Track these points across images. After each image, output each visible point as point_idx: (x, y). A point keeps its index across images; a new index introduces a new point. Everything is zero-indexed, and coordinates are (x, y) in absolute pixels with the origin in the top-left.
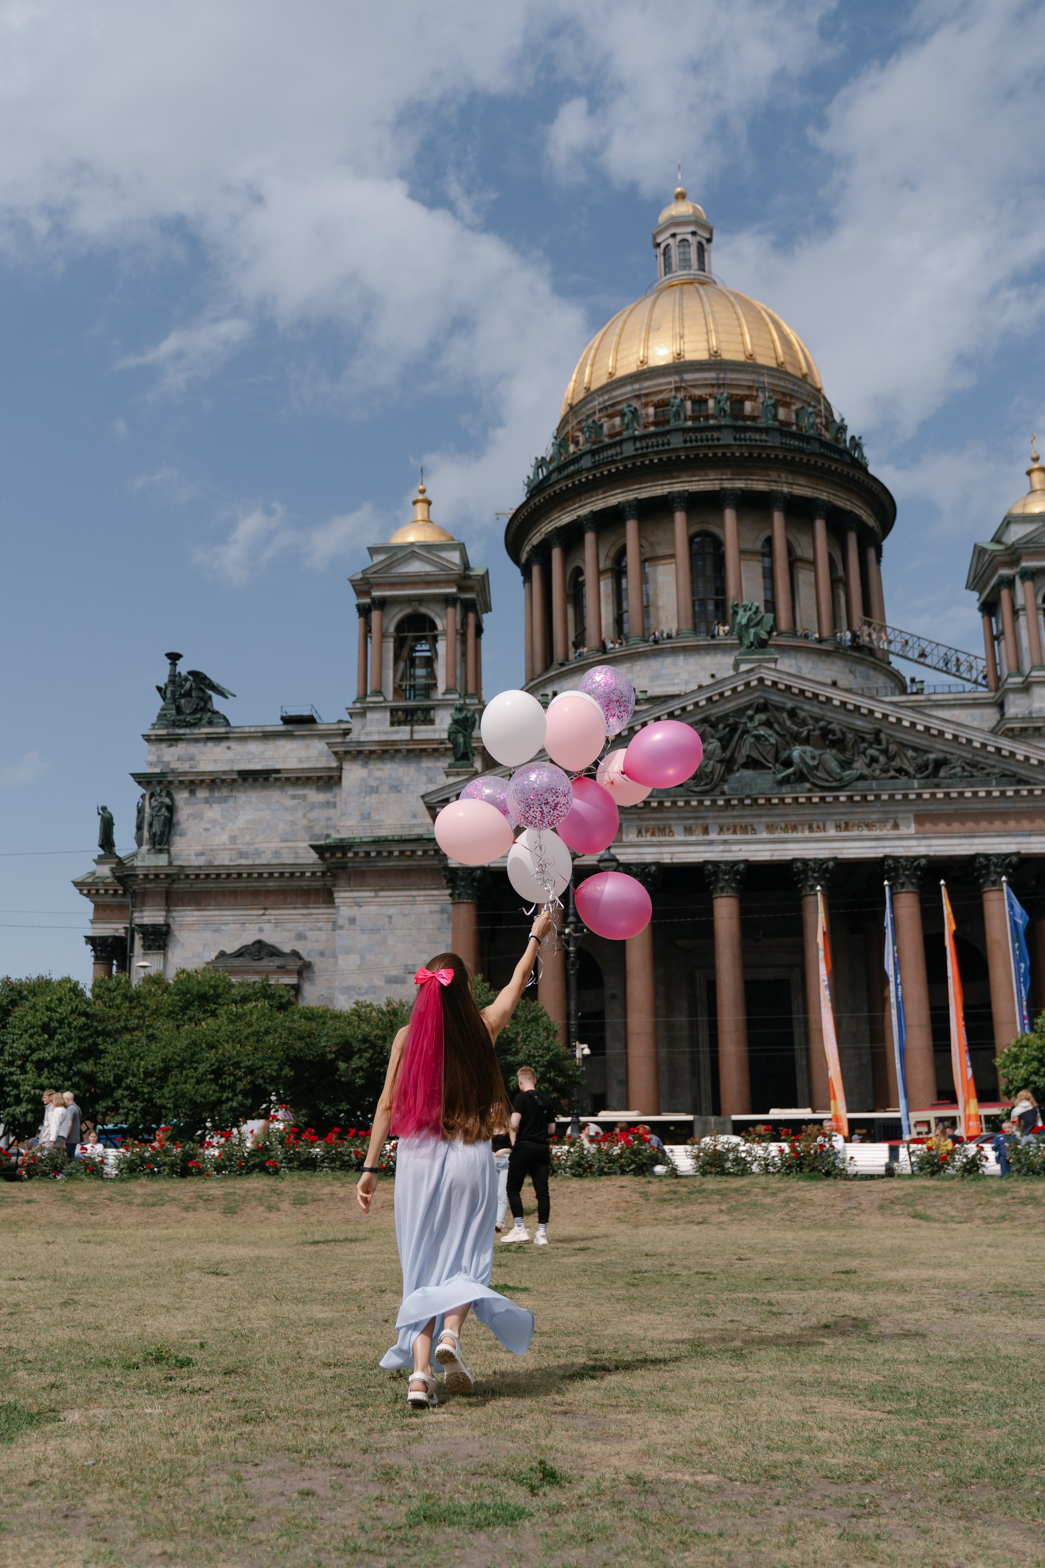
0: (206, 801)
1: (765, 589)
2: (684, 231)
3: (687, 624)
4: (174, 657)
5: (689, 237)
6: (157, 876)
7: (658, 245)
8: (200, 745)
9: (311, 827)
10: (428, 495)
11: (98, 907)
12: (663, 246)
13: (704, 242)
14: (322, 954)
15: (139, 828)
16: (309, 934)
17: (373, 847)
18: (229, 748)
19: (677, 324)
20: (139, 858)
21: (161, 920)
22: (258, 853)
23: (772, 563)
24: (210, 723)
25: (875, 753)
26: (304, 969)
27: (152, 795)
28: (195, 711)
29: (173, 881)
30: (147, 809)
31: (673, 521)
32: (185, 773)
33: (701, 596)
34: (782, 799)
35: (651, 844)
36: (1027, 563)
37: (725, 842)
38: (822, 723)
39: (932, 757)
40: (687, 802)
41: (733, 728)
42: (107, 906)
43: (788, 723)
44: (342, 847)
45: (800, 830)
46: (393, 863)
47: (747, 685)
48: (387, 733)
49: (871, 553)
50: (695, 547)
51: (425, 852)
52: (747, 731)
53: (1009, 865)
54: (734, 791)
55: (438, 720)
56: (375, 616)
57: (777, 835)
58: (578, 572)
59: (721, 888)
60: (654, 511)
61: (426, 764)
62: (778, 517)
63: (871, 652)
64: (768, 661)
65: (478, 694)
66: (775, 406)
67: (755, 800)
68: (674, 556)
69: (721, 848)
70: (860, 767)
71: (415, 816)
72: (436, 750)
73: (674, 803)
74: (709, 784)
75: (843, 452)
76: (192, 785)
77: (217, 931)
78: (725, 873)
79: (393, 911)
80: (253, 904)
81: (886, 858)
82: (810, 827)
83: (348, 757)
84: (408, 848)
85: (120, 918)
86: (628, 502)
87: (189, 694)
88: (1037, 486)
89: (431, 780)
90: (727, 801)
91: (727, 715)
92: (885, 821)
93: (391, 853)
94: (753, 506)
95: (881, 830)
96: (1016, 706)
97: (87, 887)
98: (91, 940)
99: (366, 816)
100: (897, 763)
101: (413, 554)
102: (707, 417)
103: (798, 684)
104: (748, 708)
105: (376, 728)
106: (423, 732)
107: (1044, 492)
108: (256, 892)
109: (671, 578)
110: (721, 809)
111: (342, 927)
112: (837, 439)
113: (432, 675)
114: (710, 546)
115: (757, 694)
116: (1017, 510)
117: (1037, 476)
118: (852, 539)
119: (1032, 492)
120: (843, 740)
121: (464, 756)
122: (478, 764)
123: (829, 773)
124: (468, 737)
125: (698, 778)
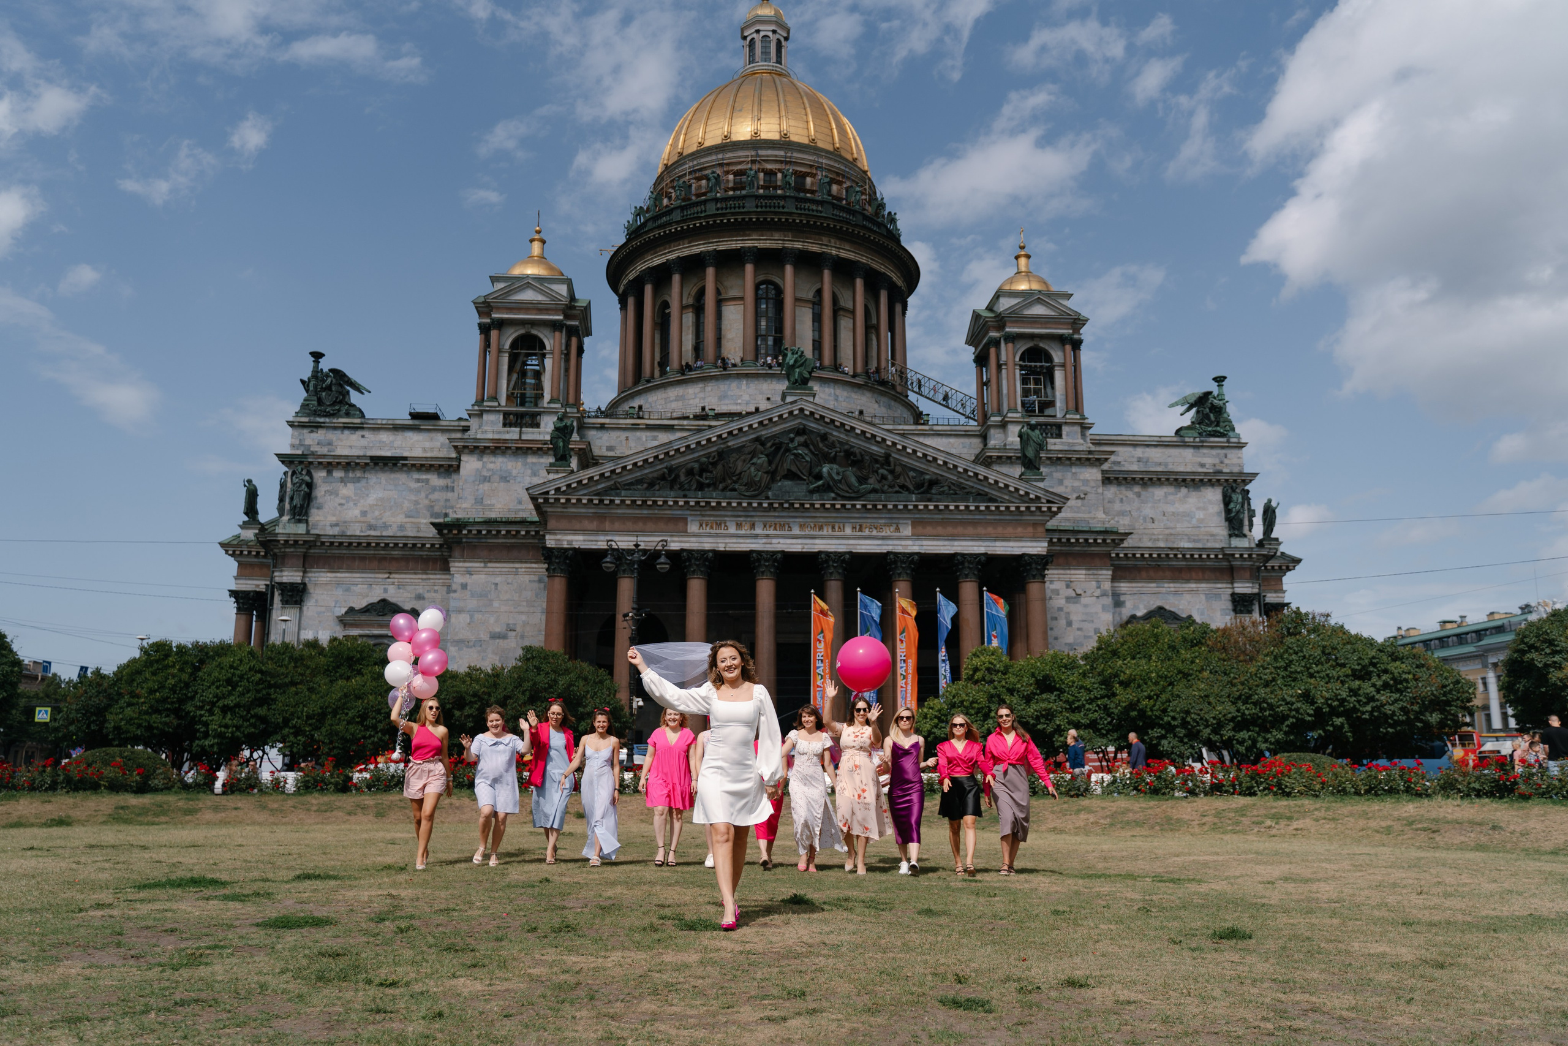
0: (342, 480)
1: (814, 333)
2: (767, 29)
3: (750, 356)
4: (317, 356)
5: (770, 34)
6: (296, 542)
7: (745, 38)
8: (338, 432)
9: (432, 507)
10: (543, 235)
11: (241, 565)
12: (749, 39)
13: (782, 40)
15: (281, 500)
16: (427, 595)
17: (484, 527)
18: (363, 436)
19: (756, 108)
20: (281, 525)
21: (298, 580)
22: (386, 526)
23: (821, 309)
24: (348, 415)
25: (885, 472)
27: (294, 473)
28: (334, 404)
29: (310, 547)
30: (289, 485)
31: (744, 270)
32: (324, 456)
33: (763, 333)
34: (812, 505)
35: (710, 536)
36: (1010, 329)
37: (768, 536)
38: (846, 447)
39: (927, 477)
40: (739, 504)
41: (778, 447)
42: (251, 565)
43: (821, 445)
44: (459, 525)
45: (825, 529)
46: (500, 541)
47: (791, 413)
48: (499, 432)
49: (898, 308)
50: (760, 292)
51: (528, 532)
52: (788, 450)
53: (979, 563)
54: (776, 497)
55: (542, 425)
56: (494, 334)
57: (807, 532)
58: (666, 305)
59: (763, 573)
60: (729, 261)
61: (532, 459)
62: (827, 274)
63: (893, 387)
64: (808, 395)
65: (577, 403)
66: (830, 184)
67: (792, 505)
68: (742, 298)
69: (764, 541)
70: (873, 483)
71: (520, 503)
72: (540, 449)
73: (729, 504)
74: (756, 490)
75: (881, 225)
76: (330, 466)
77: (348, 590)
78: (766, 560)
79: (498, 579)
80: (378, 570)
81: (889, 553)
82: (833, 528)
83: (466, 451)
84: (513, 528)
85: (262, 576)
86: (708, 252)
87: (329, 388)
88: (1023, 269)
89: (534, 474)
90: (771, 504)
91: (774, 437)
92: (889, 525)
93: (499, 532)
94: (808, 263)
95: (887, 532)
96: (996, 439)
97: (232, 547)
98: (233, 593)
99: (479, 501)
100: (901, 481)
101: (528, 286)
102: (776, 188)
103: (829, 415)
104: (790, 431)
105: (491, 428)
106: (530, 434)
107: (1028, 274)
108: (382, 559)
109: (740, 317)
110: (765, 510)
111: (455, 591)
112: (877, 214)
113: (539, 386)
114: (772, 293)
115: (799, 421)
116: (1006, 287)
117: (1023, 261)
118: (884, 297)
119: (1019, 273)
120: (862, 461)
121: (562, 458)
122: (574, 463)
123: (849, 486)
124: (567, 442)
125: (749, 485)
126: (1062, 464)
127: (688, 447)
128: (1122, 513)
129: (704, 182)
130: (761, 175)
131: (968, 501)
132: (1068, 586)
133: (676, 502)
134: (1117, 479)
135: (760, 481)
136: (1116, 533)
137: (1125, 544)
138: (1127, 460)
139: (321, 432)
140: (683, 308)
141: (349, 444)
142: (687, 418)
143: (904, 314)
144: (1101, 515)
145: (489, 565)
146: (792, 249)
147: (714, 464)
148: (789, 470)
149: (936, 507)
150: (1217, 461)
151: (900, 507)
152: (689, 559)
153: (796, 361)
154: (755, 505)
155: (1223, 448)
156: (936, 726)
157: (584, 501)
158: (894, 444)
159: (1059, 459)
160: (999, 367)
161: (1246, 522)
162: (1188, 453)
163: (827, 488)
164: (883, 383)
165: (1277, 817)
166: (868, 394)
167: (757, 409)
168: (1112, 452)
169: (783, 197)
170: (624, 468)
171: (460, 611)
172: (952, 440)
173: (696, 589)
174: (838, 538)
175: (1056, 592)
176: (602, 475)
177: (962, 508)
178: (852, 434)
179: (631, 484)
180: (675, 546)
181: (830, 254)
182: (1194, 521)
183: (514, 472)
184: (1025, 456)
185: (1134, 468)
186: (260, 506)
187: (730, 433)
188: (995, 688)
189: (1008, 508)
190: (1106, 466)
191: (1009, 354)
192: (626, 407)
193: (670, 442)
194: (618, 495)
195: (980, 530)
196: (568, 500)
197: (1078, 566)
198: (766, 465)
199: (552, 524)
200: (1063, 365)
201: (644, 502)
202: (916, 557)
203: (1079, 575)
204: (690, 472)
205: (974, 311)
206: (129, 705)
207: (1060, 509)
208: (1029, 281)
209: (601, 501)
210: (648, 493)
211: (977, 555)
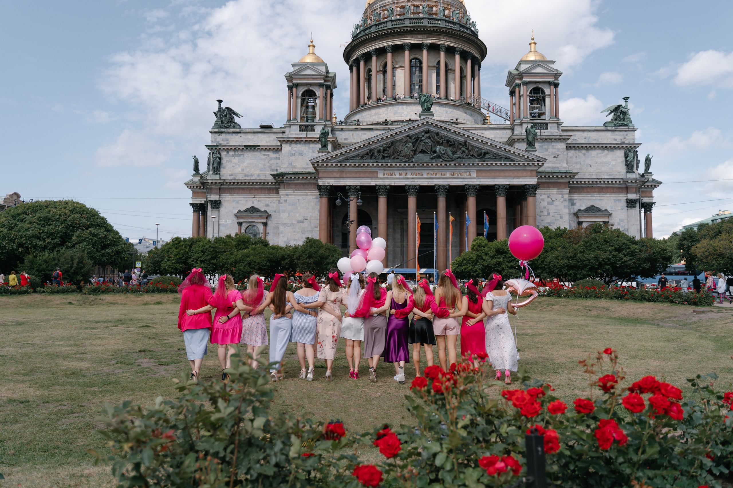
0: (233, 156)
3: (408, 94)
4: (219, 102)
6: (216, 183)
8: (230, 135)
9: (271, 167)
10: (314, 43)
11: (193, 192)
14: (275, 212)
15: (209, 165)
16: (270, 204)
17: (293, 175)
18: (241, 137)
20: (209, 175)
21: (217, 199)
22: (252, 175)
23: (440, 70)
24: (234, 127)
26: (269, 216)
27: (213, 153)
29: (222, 185)
30: (211, 158)
31: (404, 54)
32: (225, 145)
33: (413, 83)
34: (432, 164)
35: (388, 179)
36: (525, 79)
37: (413, 178)
38: (447, 138)
39: (483, 151)
40: (400, 165)
41: (417, 139)
42: (198, 192)
43: (436, 138)
44: (282, 175)
45: (438, 175)
46: (300, 181)
47: (423, 124)
48: (298, 134)
49: (476, 67)
50: (412, 63)
51: (311, 177)
52: (421, 140)
53: (506, 188)
54: (416, 161)
55: (316, 130)
56: (294, 90)
57: (430, 176)
58: (370, 70)
59: (411, 194)
60: (398, 49)
61: (311, 146)
62: (442, 54)
63: (474, 106)
64: (430, 115)
65: (331, 120)
66: (444, 10)
67: (423, 164)
68: (404, 67)
69: (411, 180)
70: (459, 154)
71: (307, 165)
73: (396, 165)
74: (408, 158)
75: (467, 29)
76: (228, 150)
77: (238, 203)
78: (412, 189)
79: (299, 198)
80: (250, 194)
81: (465, 185)
82: (441, 174)
83: (284, 142)
84: (305, 176)
85: (203, 197)
86: (388, 46)
87: (226, 116)
88: (533, 50)
89: (313, 152)
90: (414, 165)
91: (415, 135)
92: (466, 173)
93: (299, 177)
94: (434, 48)
95: (465, 175)
96: (517, 131)
97: (190, 185)
98: (192, 204)
99: (290, 164)
100: (471, 153)
101: (308, 68)
102: (419, 13)
103: (440, 124)
104: (422, 132)
105: (294, 132)
106: (311, 134)
107: (535, 52)
108: (251, 189)
109: (403, 75)
110: (412, 167)
111: (282, 203)
112: (467, 23)
113: (314, 113)
114: (417, 63)
115: (426, 127)
116: (524, 59)
117: (533, 45)
118: (469, 62)
119: (530, 52)
120: (454, 144)
121: (325, 146)
122: (330, 147)
123: (448, 156)
124: (326, 139)
125: (404, 156)
126: (548, 142)
127: (378, 140)
128: (576, 163)
129: (386, 12)
130: (412, 8)
131: (501, 161)
132: (548, 197)
133: (373, 165)
135: (409, 154)
136: (572, 173)
137: (576, 177)
138: (580, 138)
139: (223, 135)
140: (378, 72)
141: (235, 140)
142: (379, 124)
143: (479, 70)
144: (565, 164)
145: (296, 191)
146: (427, 43)
147: (389, 147)
148: (422, 149)
149: (487, 164)
150: (623, 138)
151: (471, 164)
152: (379, 189)
153: (425, 100)
154: (407, 165)
155: (626, 131)
157: (334, 165)
158: (468, 136)
159: (546, 139)
160: (520, 97)
161: (635, 166)
162: (609, 134)
163: (439, 157)
164: (468, 104)
165: (548, 305)
166: (461, 109)
167: (410, 119)
168: (572, 135)
169: (423, 18)
171: (284, 211)
172: (498, 131)
173: (382, 202)
174: (443, 178)
175: (543, 200)
176: (341, 153)
177: (498, 164)
178: (449, 132)
179: (354, 157)
180: (373, 182)
181: (444, 44)
182: (610, 166)
183: (305, 151)
184: (528, 140)
185: (583, 141)
186: (200, 167)
187: (396, 134)
189: (519, 164)
190: (568, 142)
191: (524, 91)
192: (352, 119)
194: (348, 162)
195: (507, 174)
196: (327, 165)
197: (554, 188)
198: (412, 147)
199: (321, 175)
200: (550, 95)
201: (359, 165)
202: (478, 187)
203: (554, 192)
204: (379, 151)
205: (509, 71)
206: (168, 260)
207: (543, 164)
208: (535, 55)
209: (341, 165)
210: (361, 161)
211: (505, 185)
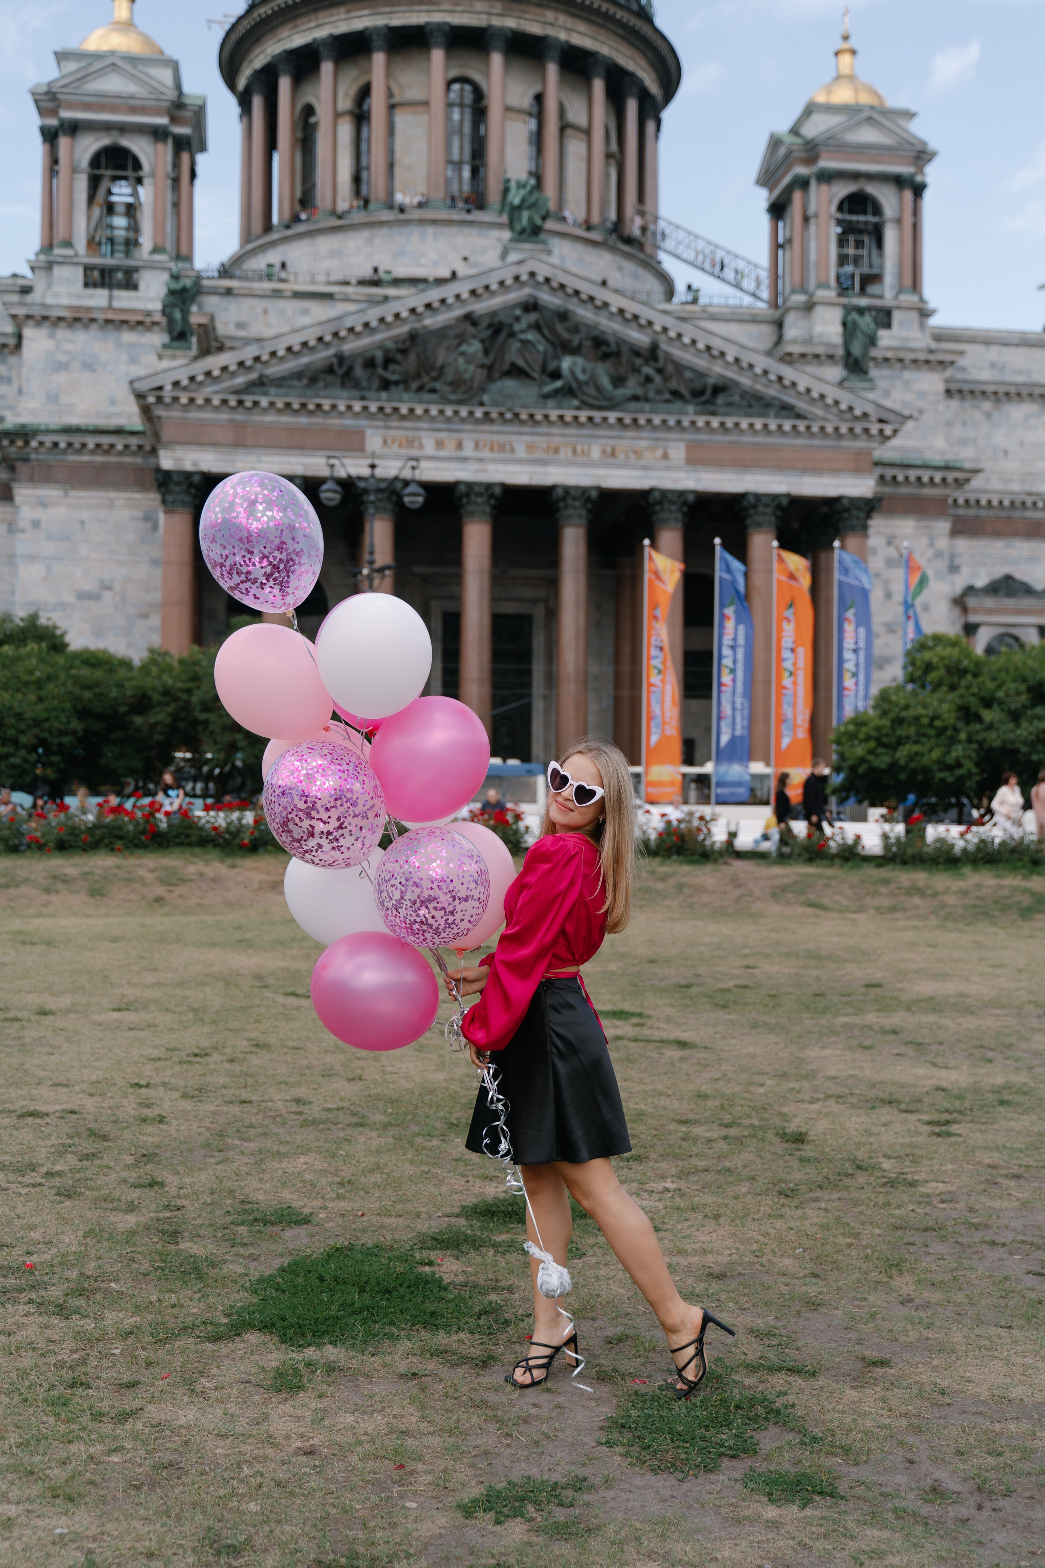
1: (530, 158)
3: (440, 194)
17: (62, 437)
23: (542, 126)
25: (650, 371)
31: (429, 59)
33: (456, 157)
34: (546, 417)
35: (397, 458)
36: (825, 163)
37: (480, 460)
38: (595, 333)
39: (711, 381)
40: (441, 412)
43: (559, 327)
44: (24, 433)
45: (562, 451)
46: (85, 458)
47: (517, 278)
48: (78, 296)
49: (650, 126)
50: (453, 96)
51: (126, 447)
53: (779, 507)
54: (495, 404)
55: (142, 285)
56: (64, 142)
57: (538, 455)
58: (309, 110)
59: (473, 513)
60: (408, 44)
61: (128, 337)
62: (552, 70)
63: (641, 246)
64: (542, 251)
65: (191, 256)
67: (517, 415)
68: (426, 104)
69: (475, 466)
70: (632, 387)
71: (113, 402)
72: (140, 323)
73: (427, 411)
78: (479, 495)
79: (85, 515)
81: (652, 490)
82: (574, 451)
83: (31, 322)
84: (105, 440)
86: (376, 29)
88: (846, 72)
89: (133, 360)
90: (487, 414)
91: (493, 314)
92: (655, 448)
93: (84, 445)
94: (525, 51)
95: (650, 458)
96: (794, 329)
99: (53, 399)
100: (673, 384)
101: (113, 68)
103: (573, 284)
104: (514, 306)
105: (65, 288)
106: (124, 299)
107: (851, 78)
109: (423, 135)
110: (478, 422)
111: (22, 531)
113: (134, 227)
114: (469, 98)
115: (527, 291)
116: (821, 98)
117: (846, 59)
118: (632, 107)
119: (838, 78)
120: (617, 354)
121: (182, 336)
122: (195, 345)
123: (599, 389)
124: (185, 314)
125: (456, 384)
126: (890, 367)
127: (366, 325)
128: (964, 442)
131: (766, 416)
132: (889, 543)
133: (349, 407)
134: (960, 392)
135: (472, 379)
136: (960, 469)
137: (970, 485)
138: (978, 364)
140: (337, 115)
142: (347, 283)
144: (940, 443)
145: (73, 493)
146: (502, 30)
147: (404, 352)
148: (513, 365)
149: (722, 424)
151: (672, 422)
153: (523, 200)
154: (464, 413)
156: (871, 752)
157: (216, 402)
158: (665, 330)
159: (886, 360)
160: (806, 219)
163: (568, 392)
164: (629, 240)
167: (454, 274)
168: (961, 353)
170: (273, 354)
172: (733, 328)
173: (379, 534)
174: (581, 465)
175: (875, 551)
176: (241, 364)
177: (758, 426)
178: (604, 313)
179: (283, 378)
180: (343, 470)
181: (557, 39)
183: (103, 354)
184: (849, 354)
185: (985, 375)
187: (428, 306)
188: (962, 697)
189: (822, 429)
190: (949, 373)
191: (821, 200)
192: (258, 263)
193: (340, 318)
194: (265, 394)
196: (192, 400)
197: (906, 515)
198: (480, 355)
199: (169, 434)
200: (899, 221)
201: (303, 405)
202: (691, 498)
203: (906, 526)
204: (370, 364)
205: (772, 136)
207: (895, 432)
208: (856, 90)
209: (240, 403)
210: (309, 392)
211: (775, 497)
